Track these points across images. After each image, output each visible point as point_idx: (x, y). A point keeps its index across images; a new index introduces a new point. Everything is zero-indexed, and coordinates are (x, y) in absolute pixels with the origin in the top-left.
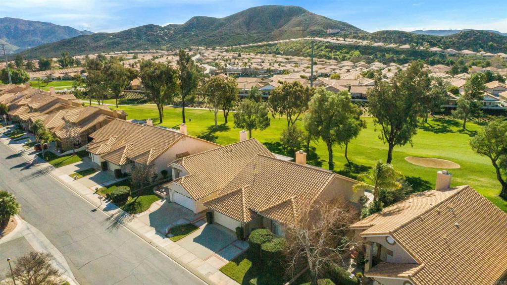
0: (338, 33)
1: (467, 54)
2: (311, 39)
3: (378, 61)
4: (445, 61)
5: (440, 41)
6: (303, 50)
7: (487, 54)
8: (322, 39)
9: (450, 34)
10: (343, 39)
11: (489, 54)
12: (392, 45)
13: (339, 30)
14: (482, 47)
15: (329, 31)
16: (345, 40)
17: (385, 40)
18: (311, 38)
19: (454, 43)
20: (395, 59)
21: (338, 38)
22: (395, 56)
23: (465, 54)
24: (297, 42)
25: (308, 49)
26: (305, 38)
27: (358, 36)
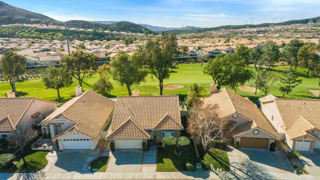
0: (40, 21)
1: (124, 34)
2: (21, 26)
3: (76, 39)
4: (114, 38)
5: (107, 27)
6: (16, 33)
7: (132, 34)
8: (30, 25)
9: (111, 23)
10: (47, 26)
11: (134, 34)
12: (81, 29)
13: (40, 19)
14: (129, 30)
15: (32, 20)
16: (48, 26)
17: (75, 26)
18: (20, 24)
19: (115, 28)
20: (86, 37)
21: (42, 25)
22: (86, 36)
23: (123, 34)
24: (9, 28)
25: (20, 33)
26: (15, 25)
27: (57, 24)
